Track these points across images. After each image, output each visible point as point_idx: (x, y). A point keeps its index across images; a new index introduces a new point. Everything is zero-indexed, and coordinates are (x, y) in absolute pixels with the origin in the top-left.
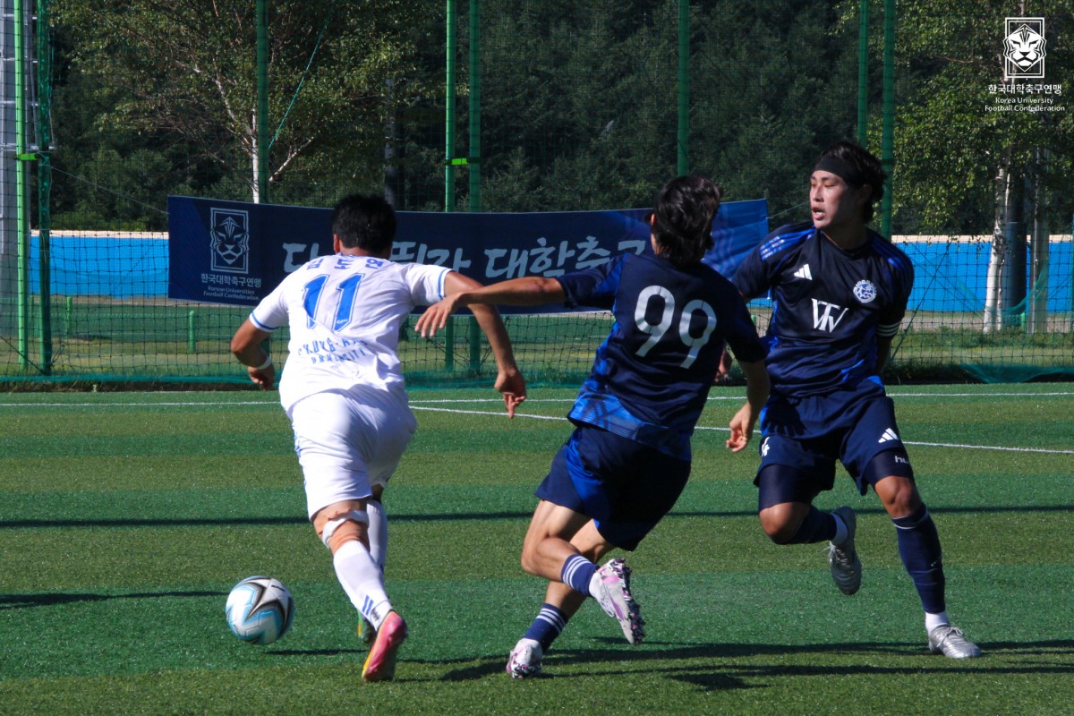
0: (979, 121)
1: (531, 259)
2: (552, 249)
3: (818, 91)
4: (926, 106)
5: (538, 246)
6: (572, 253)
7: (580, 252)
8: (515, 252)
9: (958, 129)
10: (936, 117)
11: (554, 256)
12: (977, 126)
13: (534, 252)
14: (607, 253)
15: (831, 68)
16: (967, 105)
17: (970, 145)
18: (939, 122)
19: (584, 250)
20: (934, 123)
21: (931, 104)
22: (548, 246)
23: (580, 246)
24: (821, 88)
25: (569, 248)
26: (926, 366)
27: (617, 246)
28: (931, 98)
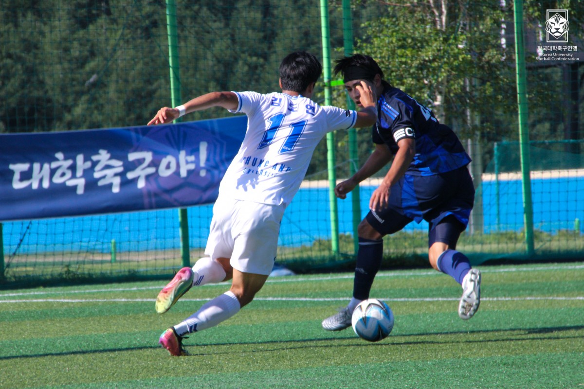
0: (419, 55)
1: (53, 172)
2: (69, 162)
3: (260, 69)
4: (372, 43)
5: (57, 160)
6: (88, 164)
7: (95, 164)
8: (36, 166)
9: (401, 63)
10: (381, 53)
11: (73, 168)
12: (416, 59)
13: (54, 165)
14: (120, 163)
15: (269, 48)
16: (407, 42)
17: (412, 75)
18: (384, 57)
19: (98, 162)
20: (381, 57)
21: (376, 42)
22: (66, 159)
23: (95, 158)
24: (262, 66)
25: (85, 160)
26: (392, 256)
27: (126, 157)
28: (376, 37)
